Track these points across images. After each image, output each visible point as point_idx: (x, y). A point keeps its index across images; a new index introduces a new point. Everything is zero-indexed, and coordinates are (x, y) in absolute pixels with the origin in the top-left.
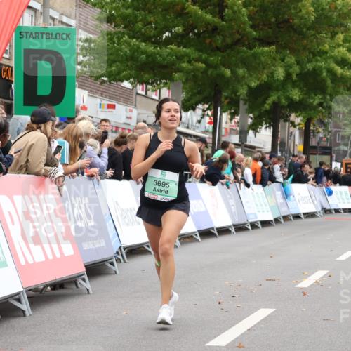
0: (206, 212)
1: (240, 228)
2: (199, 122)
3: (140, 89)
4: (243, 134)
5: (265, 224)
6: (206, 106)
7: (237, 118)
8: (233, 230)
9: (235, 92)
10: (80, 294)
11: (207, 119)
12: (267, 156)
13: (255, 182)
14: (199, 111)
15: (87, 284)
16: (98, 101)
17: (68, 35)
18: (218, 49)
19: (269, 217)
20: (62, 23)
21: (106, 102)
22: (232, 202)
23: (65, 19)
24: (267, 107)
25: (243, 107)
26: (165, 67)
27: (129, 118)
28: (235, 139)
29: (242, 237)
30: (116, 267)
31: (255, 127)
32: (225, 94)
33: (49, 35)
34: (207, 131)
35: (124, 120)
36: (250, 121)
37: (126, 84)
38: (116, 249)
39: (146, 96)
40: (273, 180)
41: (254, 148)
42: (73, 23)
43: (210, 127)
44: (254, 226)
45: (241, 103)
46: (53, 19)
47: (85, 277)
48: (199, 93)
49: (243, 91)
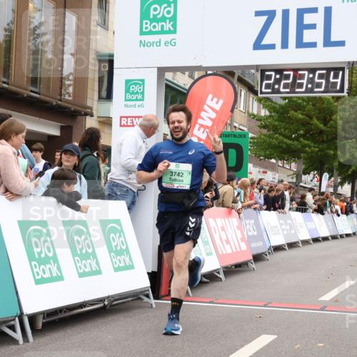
0: (316, 229)
1: (334, 237)
2: (312, 181)
3: (280, 163)
4: (335, 187)
5: (348, 235)
6: (316, 172)
7: (333, 179)
8: (330, 238)
9: (332, 165)
10: (249, 270)
11: (316, 179)
12: (349, 199)
13: (342, 213)
14: (311, 175)
15: (253, 266)
16: (258, 169)
17: (245, 136)
18: (323, 142)
19: (350, 232)
20: (240, 129)
21: (262, 170)
22: (330, 224)
23: (241, 127)
24: (350, 172)
25: (336, 173)
26: (294, 151)
27: (274, 178)
28: (331, 190)
29: (335, 242)
30: (268, 257)
31: (342, 184)
32: (326, 166)
33: (235, 136)
34: (315, 186)
35: (271, 179)
36: (339, 180)
37: (273, 161)
38: (268, 247)
39: (283, 167)
40: (352, 212)
41: (341, 195)
42: (245, 129)
43: (318, 184)
44: (342, 236)
45: (335, 171)
46: (235, 127)
47: (253, 261)
48: (312, 166)
49: (336, 164)
